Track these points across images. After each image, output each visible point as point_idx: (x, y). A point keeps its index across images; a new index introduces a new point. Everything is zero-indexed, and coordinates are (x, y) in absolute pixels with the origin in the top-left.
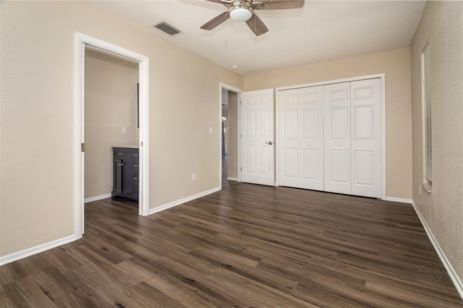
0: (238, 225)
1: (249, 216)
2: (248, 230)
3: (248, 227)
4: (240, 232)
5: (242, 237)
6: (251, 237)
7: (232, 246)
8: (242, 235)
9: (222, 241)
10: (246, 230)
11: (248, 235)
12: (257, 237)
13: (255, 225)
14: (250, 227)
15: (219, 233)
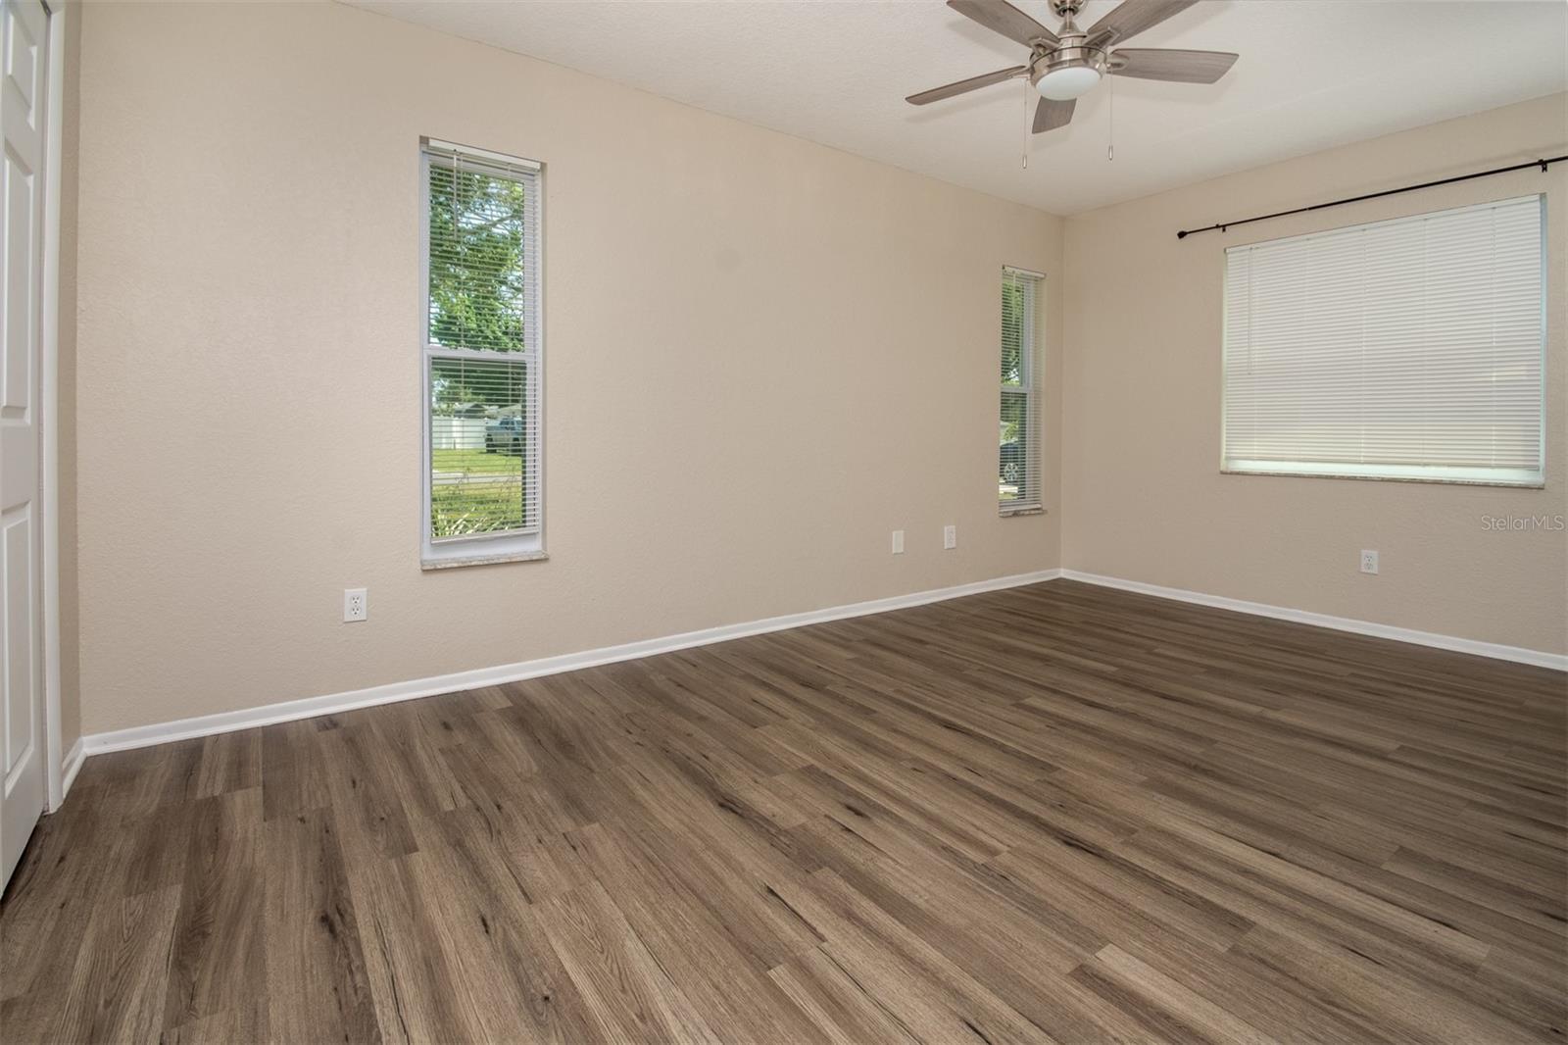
0: (1061, 807)
1: (993, 853)
2: (1026, 777)
3: (1019, 790)
4: (1057, 774)
5: (1051, 756)
6: (1019, 752)
7: (1089, 738)
8: (1051, 763)
9: (1123, 755)
10: (1029, 778)
11: (1031, 760)
12: (1002, 748)
13: (985, 792)
14: (1010, 786)
15: (1143, 785)
